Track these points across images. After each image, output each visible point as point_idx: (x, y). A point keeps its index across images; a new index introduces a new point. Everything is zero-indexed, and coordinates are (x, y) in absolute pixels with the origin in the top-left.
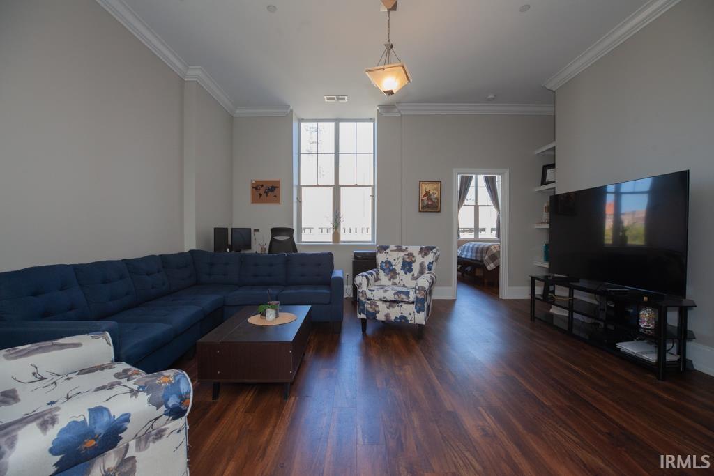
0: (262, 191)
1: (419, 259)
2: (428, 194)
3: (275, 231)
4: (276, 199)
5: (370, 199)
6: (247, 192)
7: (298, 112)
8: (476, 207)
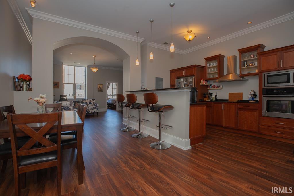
1: (92, 102)
2: (100, 87)
3: (61, 96)
4: (58, 87)
8: (112, 89)
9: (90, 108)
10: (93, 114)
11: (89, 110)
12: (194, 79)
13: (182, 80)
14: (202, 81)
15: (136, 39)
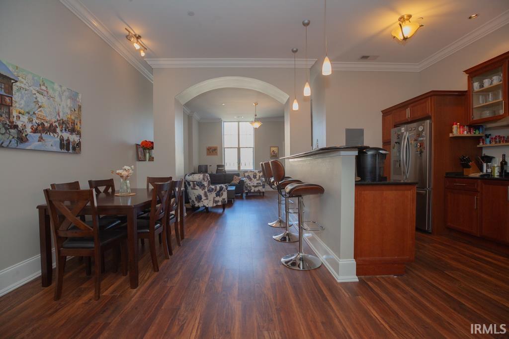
0: (211, 150)
1: (258, 174)
2: (273, 151)
3: (218, 166)
4: (216, 154)
5: (252, 153)
6: (205, 151)
7: (223, 120)
9: (252, 184)
10: (259, 194)
11: (250, 187)
12: (431, 125)
13: (403, 129)
14: (455, 126)
15: (293, 62)
